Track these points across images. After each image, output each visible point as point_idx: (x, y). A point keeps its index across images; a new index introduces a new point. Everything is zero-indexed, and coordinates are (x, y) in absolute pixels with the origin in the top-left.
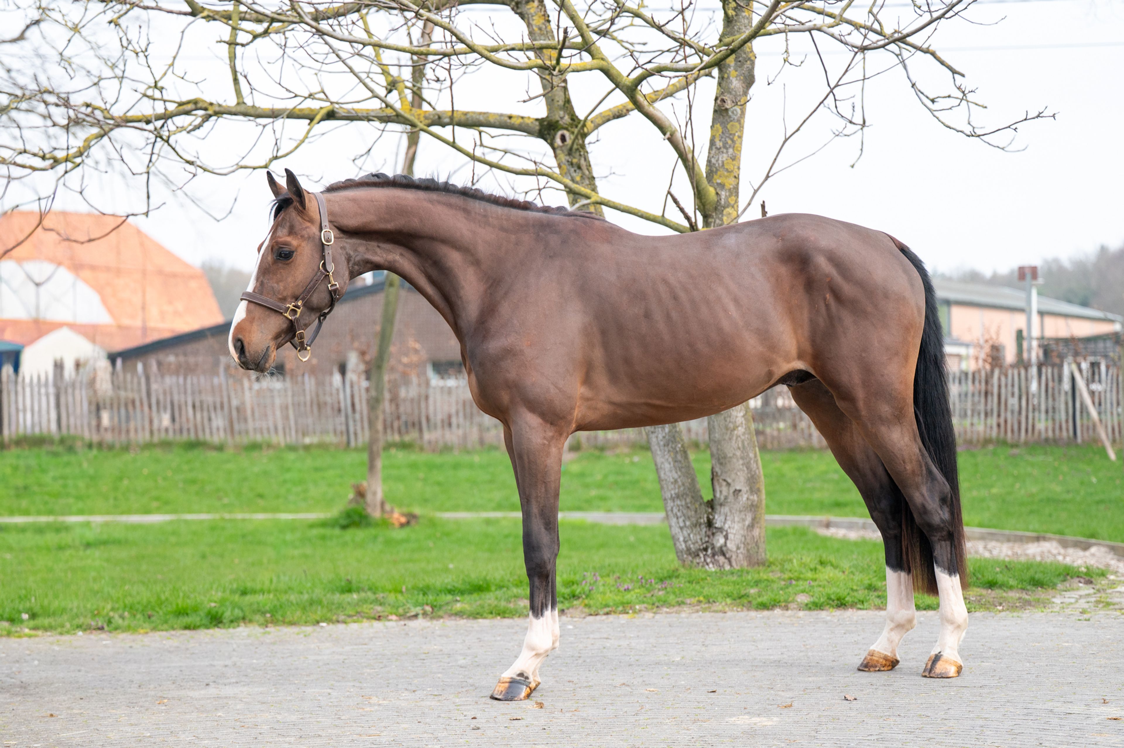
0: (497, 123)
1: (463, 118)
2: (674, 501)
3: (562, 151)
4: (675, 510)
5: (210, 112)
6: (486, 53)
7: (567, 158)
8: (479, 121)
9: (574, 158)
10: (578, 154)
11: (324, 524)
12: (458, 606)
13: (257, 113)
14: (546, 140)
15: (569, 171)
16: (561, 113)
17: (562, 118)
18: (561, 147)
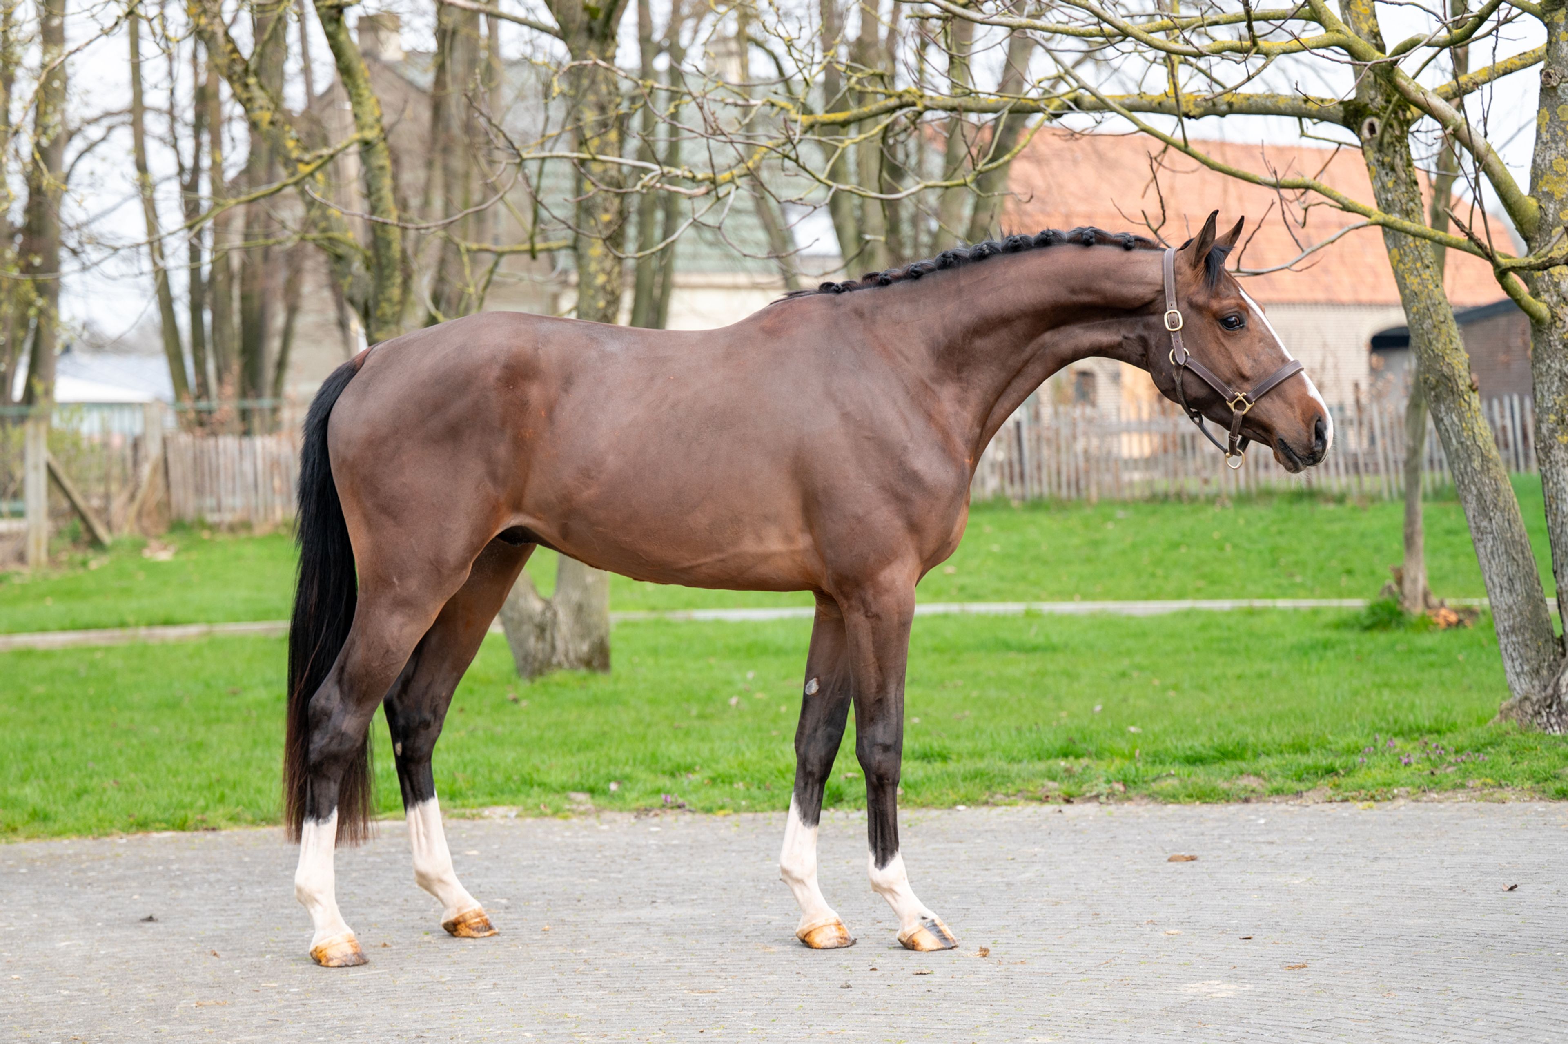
0: (1289, 110)
1: (1245, 104)
2: (1508, 637)
3: (1370, 146)
4: (1510, 650)
5: (919, 108)
6: (1145, 36)
7: (1377, 155)
8: (1266, 107)
9: (1387, 155)
10: (1392, 149)
11: (1343, 624)
12: (1168, 784)
13: (980, 106)
14: (1353, 130)
15: (1379, 173)
16: (1372, 93)
17: (1372, 100)
18: (1369, 140)
